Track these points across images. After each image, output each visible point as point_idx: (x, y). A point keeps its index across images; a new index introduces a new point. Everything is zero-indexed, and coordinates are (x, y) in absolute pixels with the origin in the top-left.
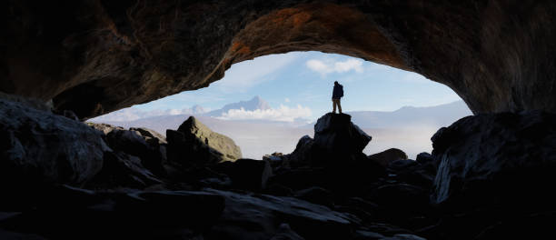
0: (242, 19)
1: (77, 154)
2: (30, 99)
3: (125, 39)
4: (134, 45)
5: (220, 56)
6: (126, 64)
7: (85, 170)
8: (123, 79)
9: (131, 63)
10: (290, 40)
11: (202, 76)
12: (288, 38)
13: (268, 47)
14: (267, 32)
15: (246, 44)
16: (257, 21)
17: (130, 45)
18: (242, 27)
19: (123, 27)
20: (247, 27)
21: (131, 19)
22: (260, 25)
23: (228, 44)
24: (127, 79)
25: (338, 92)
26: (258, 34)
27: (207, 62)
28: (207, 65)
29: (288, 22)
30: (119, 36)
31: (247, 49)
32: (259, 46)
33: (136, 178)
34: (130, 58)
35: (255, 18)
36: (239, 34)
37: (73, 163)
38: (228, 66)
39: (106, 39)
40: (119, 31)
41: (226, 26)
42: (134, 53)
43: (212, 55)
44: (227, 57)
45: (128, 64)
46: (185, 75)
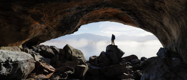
0: (82, 14)
1: (24, 67)
2: (13, 47)
3: (43, 25)
4: (46, 26)
5: (76, 25)
6: (44, 32)
7: (27, 72)
8: (45, 35)
9: (46, 31)
10: (99, 19)
11: (71, 31)
12: (98, 18)
13: (92, 21)
14: (91, 17)
15: (84, 21)
16: (87, 14)
17: (45, 27)
18: (83, 16)
19: (41, 22)
20: (84, 16)
21: (43, 20)
22: (88, 15)
23: (78, 21)
24: (46, 35)
25: (113, 38)
26: (88, 18)
27: (72, 27)
28: (72, 28)
29: (97, 14)
30: (40, 25)
31: (85, 22)
32: (89, 21)
33: (45, 71)
34: (46, 30)
35: (86, 14)
36: (82, 18)
37: (22, 71)
38: (79, 27)
39: (36, 27)
40: (40, 24)
41: (77, 17)
42: (47, 28)
43: (73, 25)
44: (78, 25)
45: (45, 31)
46: (65, 31)
